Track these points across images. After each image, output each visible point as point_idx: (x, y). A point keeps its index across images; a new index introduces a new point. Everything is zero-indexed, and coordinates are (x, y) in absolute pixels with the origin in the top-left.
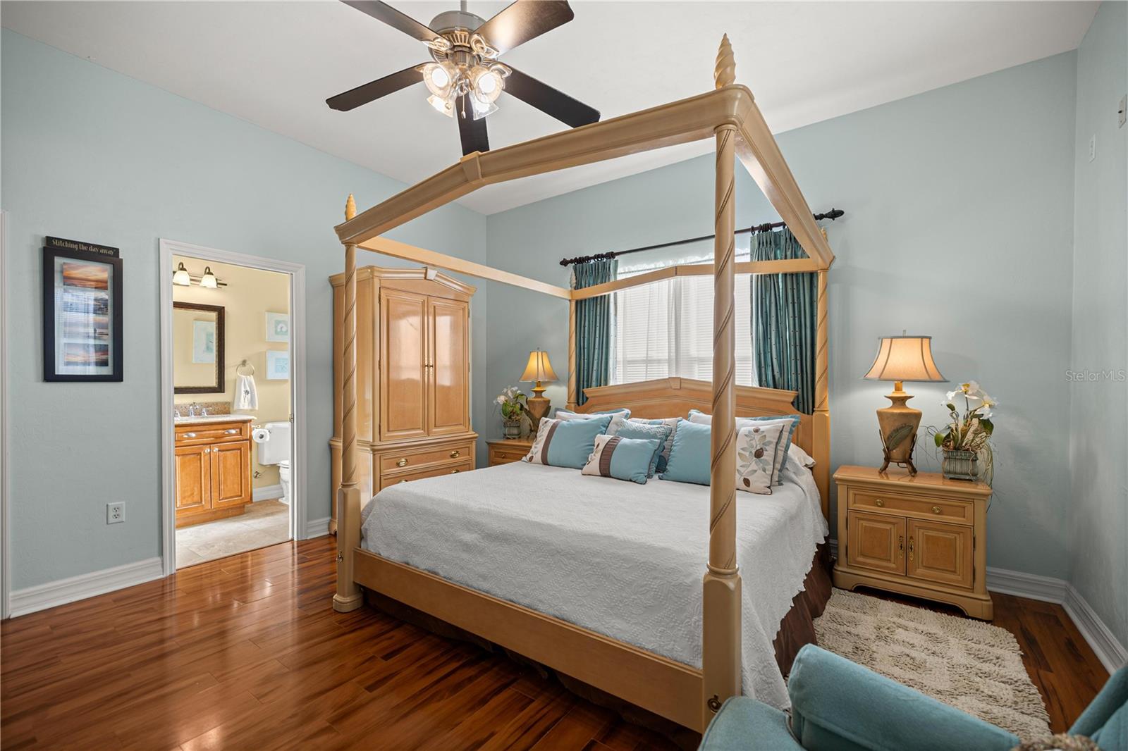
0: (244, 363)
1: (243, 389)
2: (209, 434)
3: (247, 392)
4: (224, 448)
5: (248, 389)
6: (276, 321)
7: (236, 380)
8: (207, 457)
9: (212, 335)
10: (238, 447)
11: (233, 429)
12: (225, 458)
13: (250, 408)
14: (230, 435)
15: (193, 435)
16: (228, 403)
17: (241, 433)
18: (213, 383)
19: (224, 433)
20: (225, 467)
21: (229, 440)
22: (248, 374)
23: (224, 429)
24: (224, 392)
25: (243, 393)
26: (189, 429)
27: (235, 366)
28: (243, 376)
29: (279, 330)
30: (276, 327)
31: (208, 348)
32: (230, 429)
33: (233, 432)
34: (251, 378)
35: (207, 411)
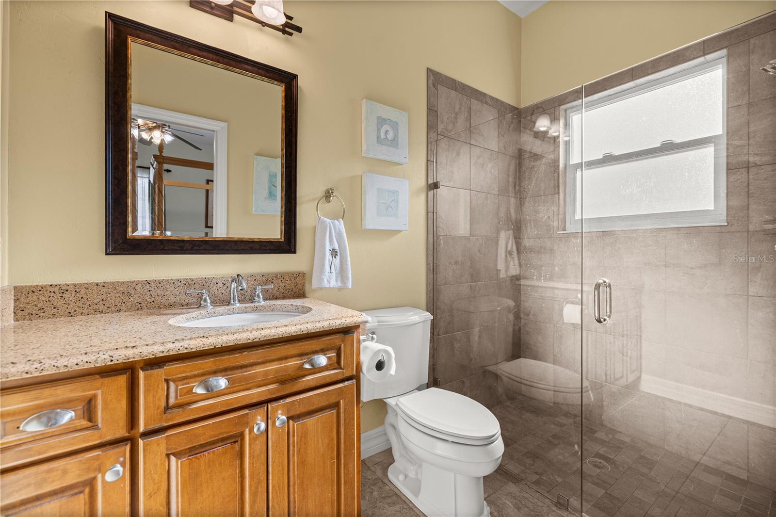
0: (328, 195)
1: (328, 247)
2: (266, 373)
3: (334, 253)
4: (302, 409)
5: (337, 247)
6: (379, 118)
7: (315, 228)
8: (260, 445)
9: (275, 176)
10: (333, 400)
11: (323, 351)
12: (304, 435)
13: (339, 284)
14: (316, 370)
15: (222, 382)
16: (301, 275)
17: (339, 362)
18: (275, 232)
19: (301, 367)
20: (302, 463)
21: (313, 384)
22: (335, 217)
23: (301, 355)
24: (295, 252)
25: (328, 253)
26: (208, 363)
27: (314, 200)
28: (328, 220)
29: (383, 136)
30: (379, 130)
31: (271, 195)
32: (316, 352)
33: (322, 360)
34: (341, 225)
35: (265, 292)
